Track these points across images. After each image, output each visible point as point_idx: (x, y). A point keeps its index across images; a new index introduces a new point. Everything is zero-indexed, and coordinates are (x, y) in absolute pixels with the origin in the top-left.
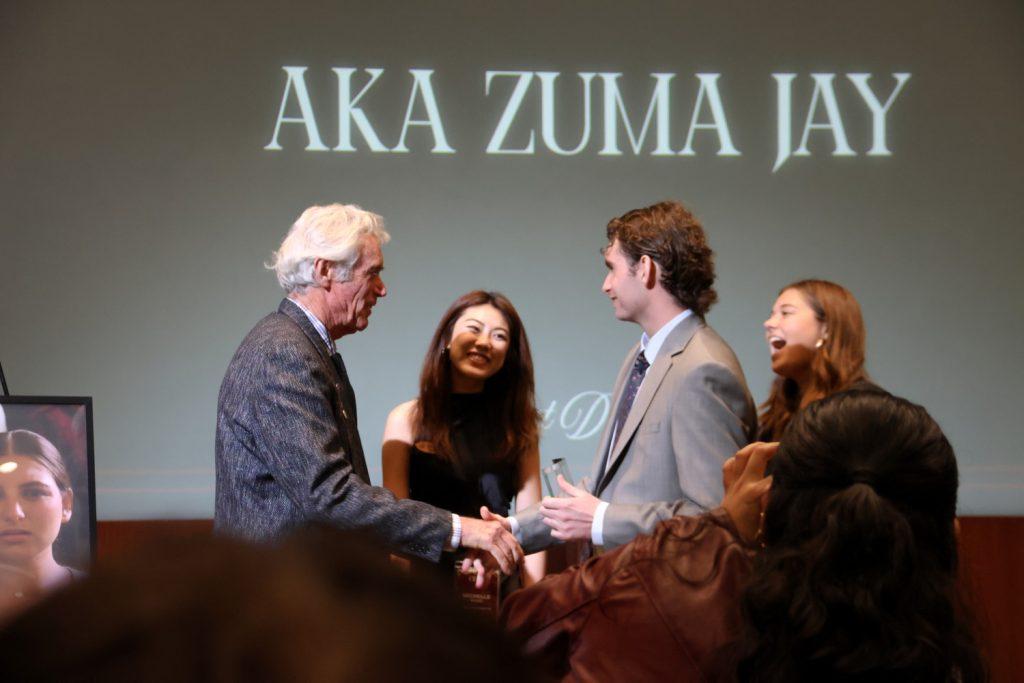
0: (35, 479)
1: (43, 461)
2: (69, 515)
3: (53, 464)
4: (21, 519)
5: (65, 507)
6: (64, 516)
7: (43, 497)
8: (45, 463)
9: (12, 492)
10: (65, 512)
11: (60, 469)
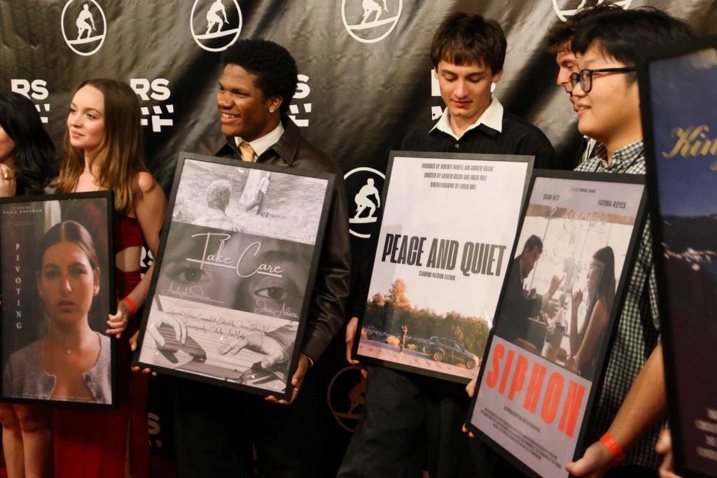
0: (78, 260)
1: (81, 245)
2: (98, 289)
3: (88, 248)
4: (69, 292)
5: (95, 284)
6: (95, 290)
7: (82, 275)
8: (83, 247)
9: (65, 271)
10: (95, 288)
11: (93, 251)
